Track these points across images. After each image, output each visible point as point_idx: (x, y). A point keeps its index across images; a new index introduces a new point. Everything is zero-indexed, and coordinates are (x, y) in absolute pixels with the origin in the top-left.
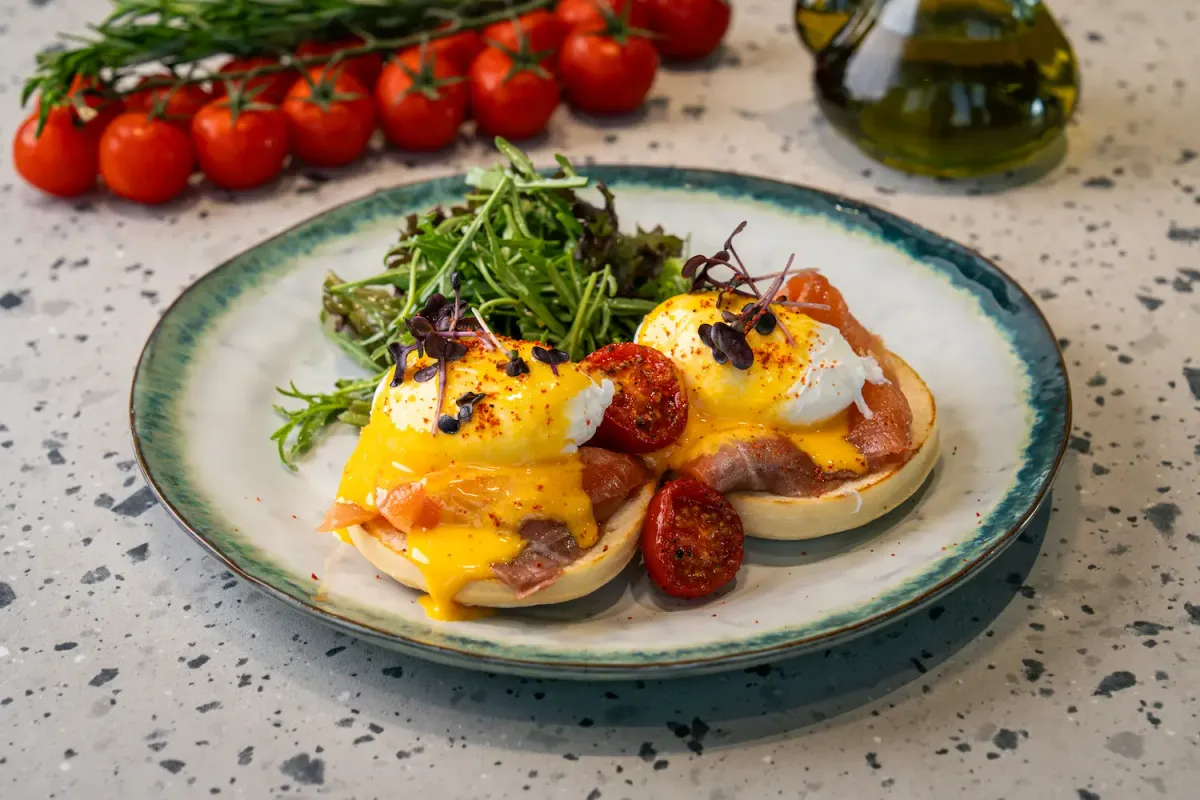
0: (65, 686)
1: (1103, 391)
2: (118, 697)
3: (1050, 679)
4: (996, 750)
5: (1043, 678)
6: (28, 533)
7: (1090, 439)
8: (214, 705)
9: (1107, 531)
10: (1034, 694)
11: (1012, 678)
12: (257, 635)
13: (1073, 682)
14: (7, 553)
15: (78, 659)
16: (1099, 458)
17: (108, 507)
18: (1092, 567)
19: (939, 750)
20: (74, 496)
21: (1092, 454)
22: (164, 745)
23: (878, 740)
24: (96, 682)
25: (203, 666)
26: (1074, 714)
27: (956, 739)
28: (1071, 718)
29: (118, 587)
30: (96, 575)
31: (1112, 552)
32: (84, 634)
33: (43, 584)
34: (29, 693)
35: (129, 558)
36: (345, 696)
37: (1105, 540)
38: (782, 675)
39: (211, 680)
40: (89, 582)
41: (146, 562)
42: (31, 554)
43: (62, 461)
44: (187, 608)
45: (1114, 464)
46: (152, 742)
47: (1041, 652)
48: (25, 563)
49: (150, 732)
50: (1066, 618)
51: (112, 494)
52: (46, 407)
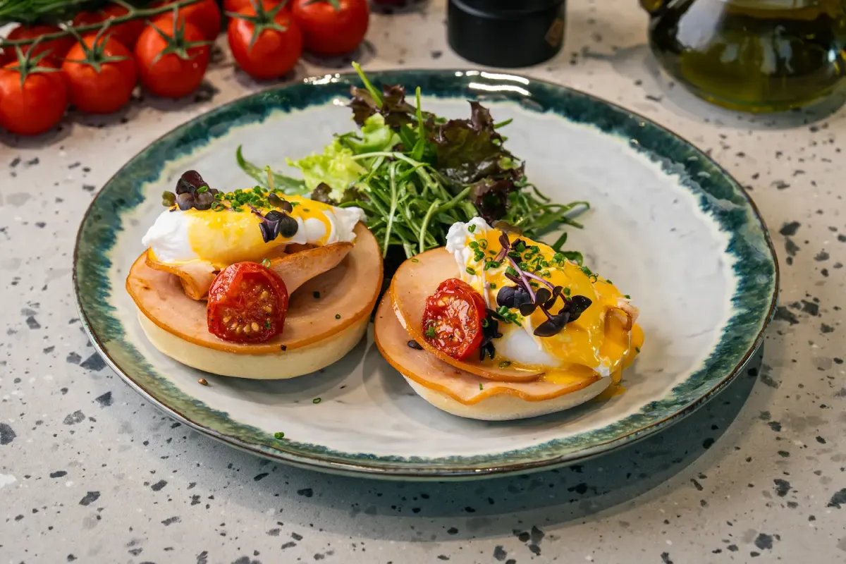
0: (61, 505)
1: (826, 265)
2: (102, 514)
3: (796, 494)
4: (757, 549)
5: (790, 493)
6: (18, 384)
7: (819, 304)
8: (174, 519)
9: (833, 378)
10: (783, 506)
11: (766, 494)
12: (201, 464)
13: (812, 497)
14: (5, 401)
15: (69, 484)
16: (826, 319)
17: (78, 363)
18: (823, 406)
19: (715, 550)
20: (49, 354)
21: (820, 316)
22: (140, 550)
23: (669, 542)
24: (84, 502)
25: (163, 489)
26: (813, 522)
27: (727, 541)
28: (811, 524)
29: (92, 428)
30: (74, 418)
31: (838, 394)
32: (70, 464)
33: (34, 425)
34: (35, 511)
35: (98, 404)
36: (272, 511)
37: (832, 385)
38: (596, 493)
39: (170, 500)
40: (70, 423)
41: (111, 407)
42: (24, 401)
43: (38, 326)
44: (146, 443)
45: (837, 324)
46: (132, 548)
47: (787, 474)
48: (19, 409)
49: (128, 541)
50: (805, 446)
51: (79, 352)
52: (20, 282)
